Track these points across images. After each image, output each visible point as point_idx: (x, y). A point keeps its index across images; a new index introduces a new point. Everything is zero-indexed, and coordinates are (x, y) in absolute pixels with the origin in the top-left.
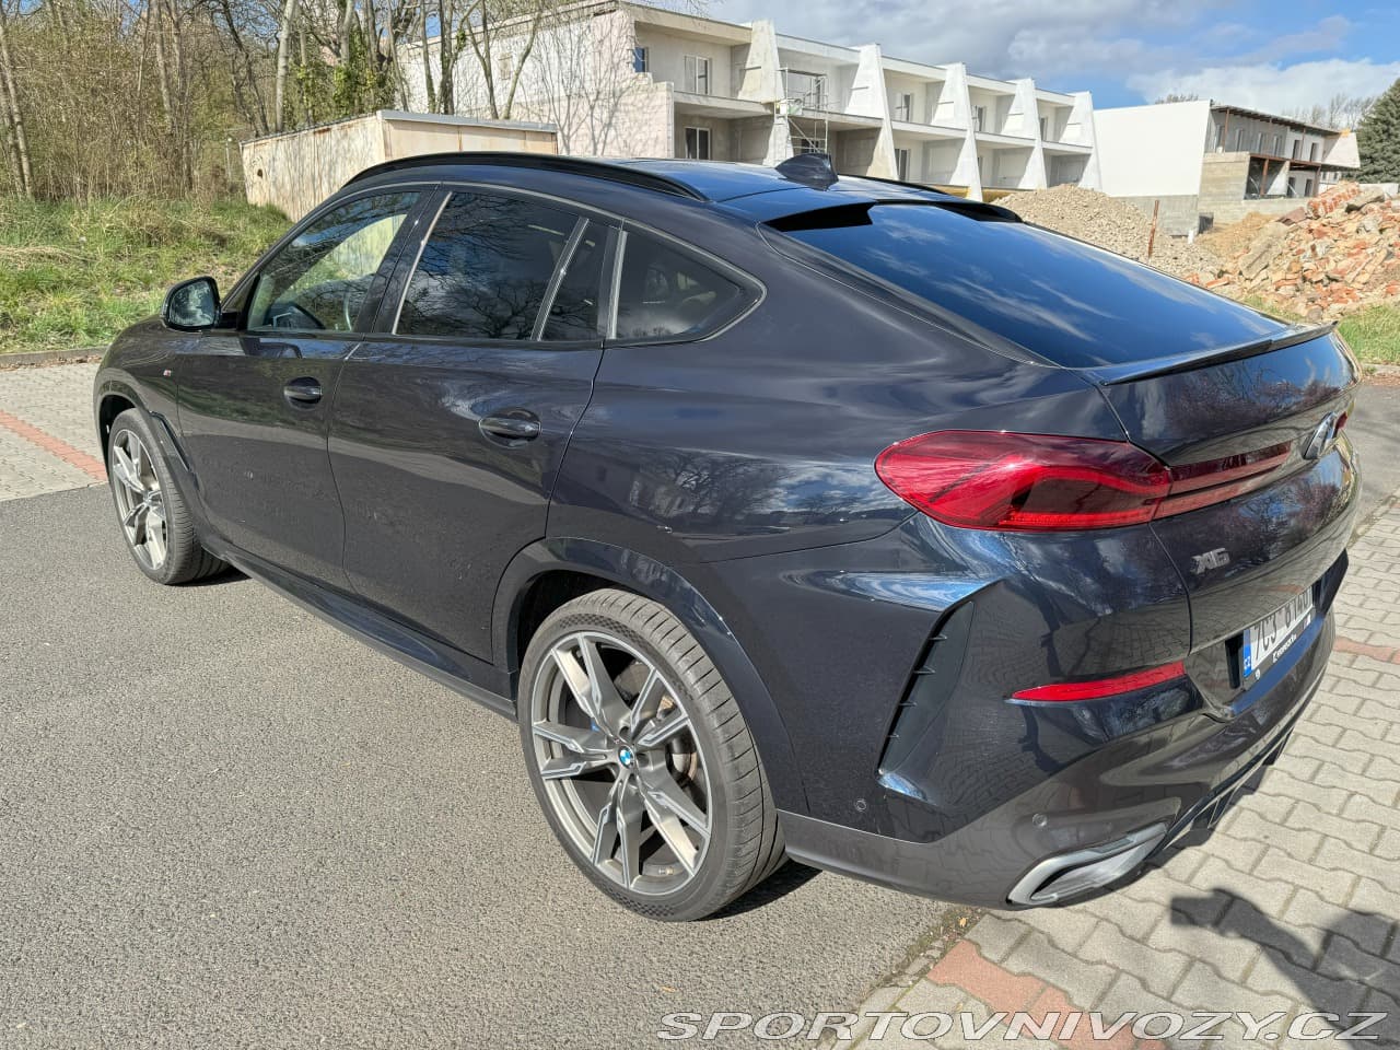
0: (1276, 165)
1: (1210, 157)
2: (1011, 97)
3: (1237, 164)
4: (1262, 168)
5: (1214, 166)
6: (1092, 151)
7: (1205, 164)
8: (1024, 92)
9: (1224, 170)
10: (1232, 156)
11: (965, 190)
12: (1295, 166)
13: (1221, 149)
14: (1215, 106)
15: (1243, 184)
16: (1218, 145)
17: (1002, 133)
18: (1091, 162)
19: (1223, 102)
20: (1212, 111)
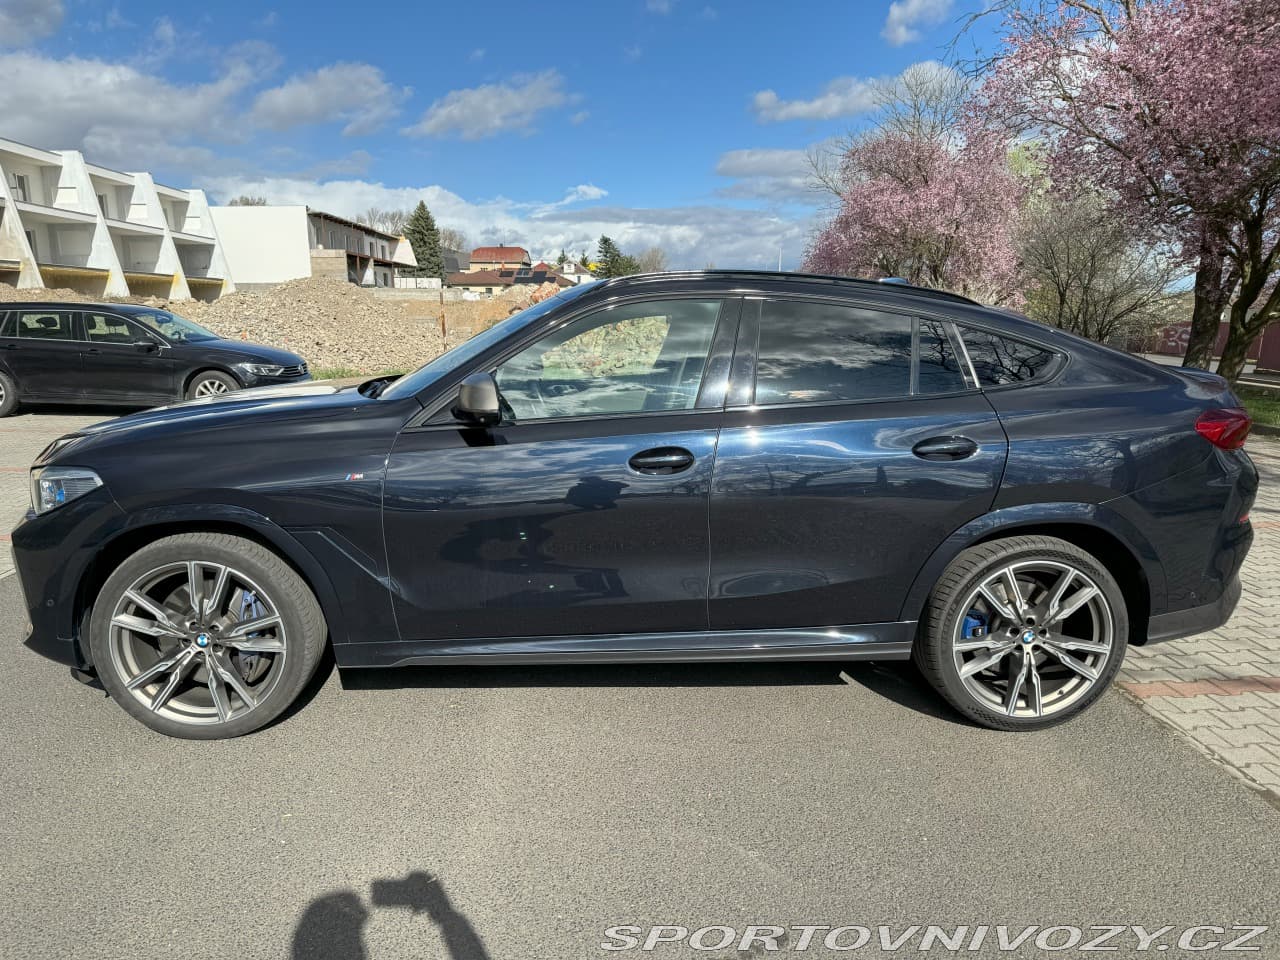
0: (364, 261)
1: (315, 253)
2: (131, 188)
3: (337, 258)
4: (356, 263)
5: (319, 260)
6: (215, 242)
7: (312, 258)
8: (143, 185)
9: (328, 264)
10: (332, 253)
11: (106, 273)
12: (378, 263)
13: (321, 246)
14: (310, 212)
15: (346, 274)
16: (318, 243)
17: (127, 220)
18: (216, 251)
19: (317, 209)
20: (309, 215)
